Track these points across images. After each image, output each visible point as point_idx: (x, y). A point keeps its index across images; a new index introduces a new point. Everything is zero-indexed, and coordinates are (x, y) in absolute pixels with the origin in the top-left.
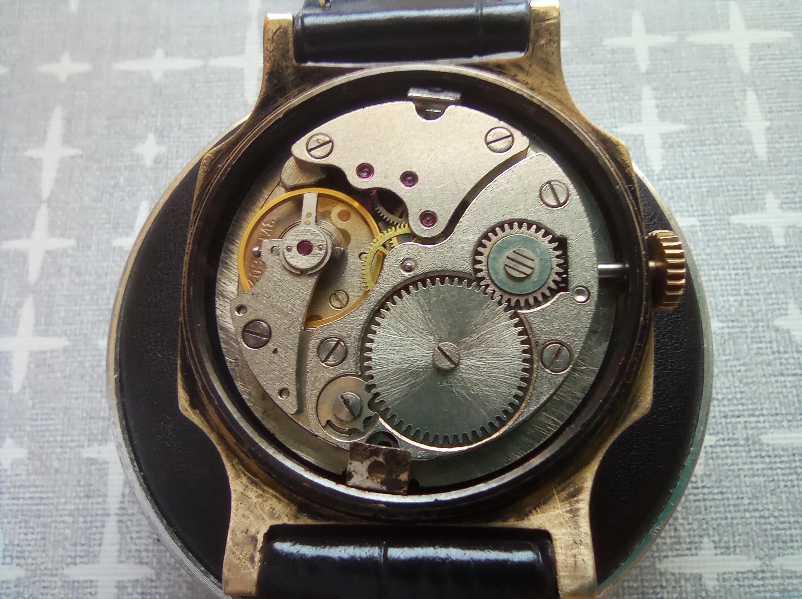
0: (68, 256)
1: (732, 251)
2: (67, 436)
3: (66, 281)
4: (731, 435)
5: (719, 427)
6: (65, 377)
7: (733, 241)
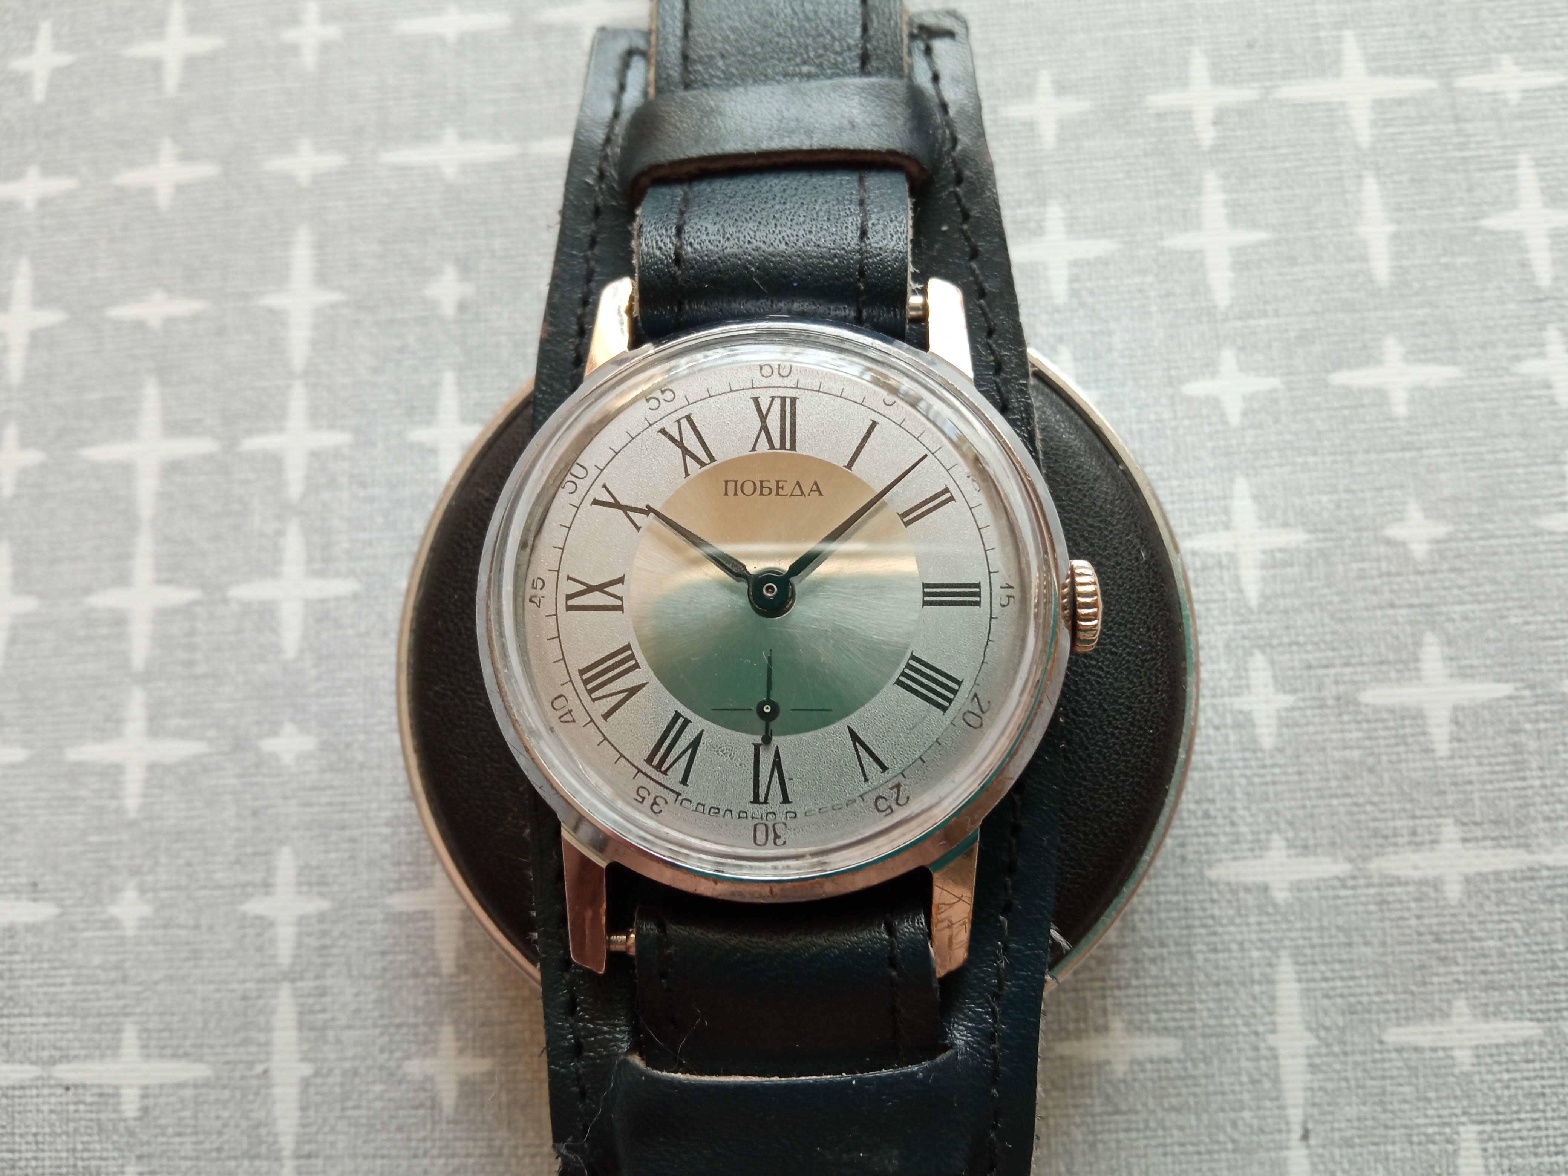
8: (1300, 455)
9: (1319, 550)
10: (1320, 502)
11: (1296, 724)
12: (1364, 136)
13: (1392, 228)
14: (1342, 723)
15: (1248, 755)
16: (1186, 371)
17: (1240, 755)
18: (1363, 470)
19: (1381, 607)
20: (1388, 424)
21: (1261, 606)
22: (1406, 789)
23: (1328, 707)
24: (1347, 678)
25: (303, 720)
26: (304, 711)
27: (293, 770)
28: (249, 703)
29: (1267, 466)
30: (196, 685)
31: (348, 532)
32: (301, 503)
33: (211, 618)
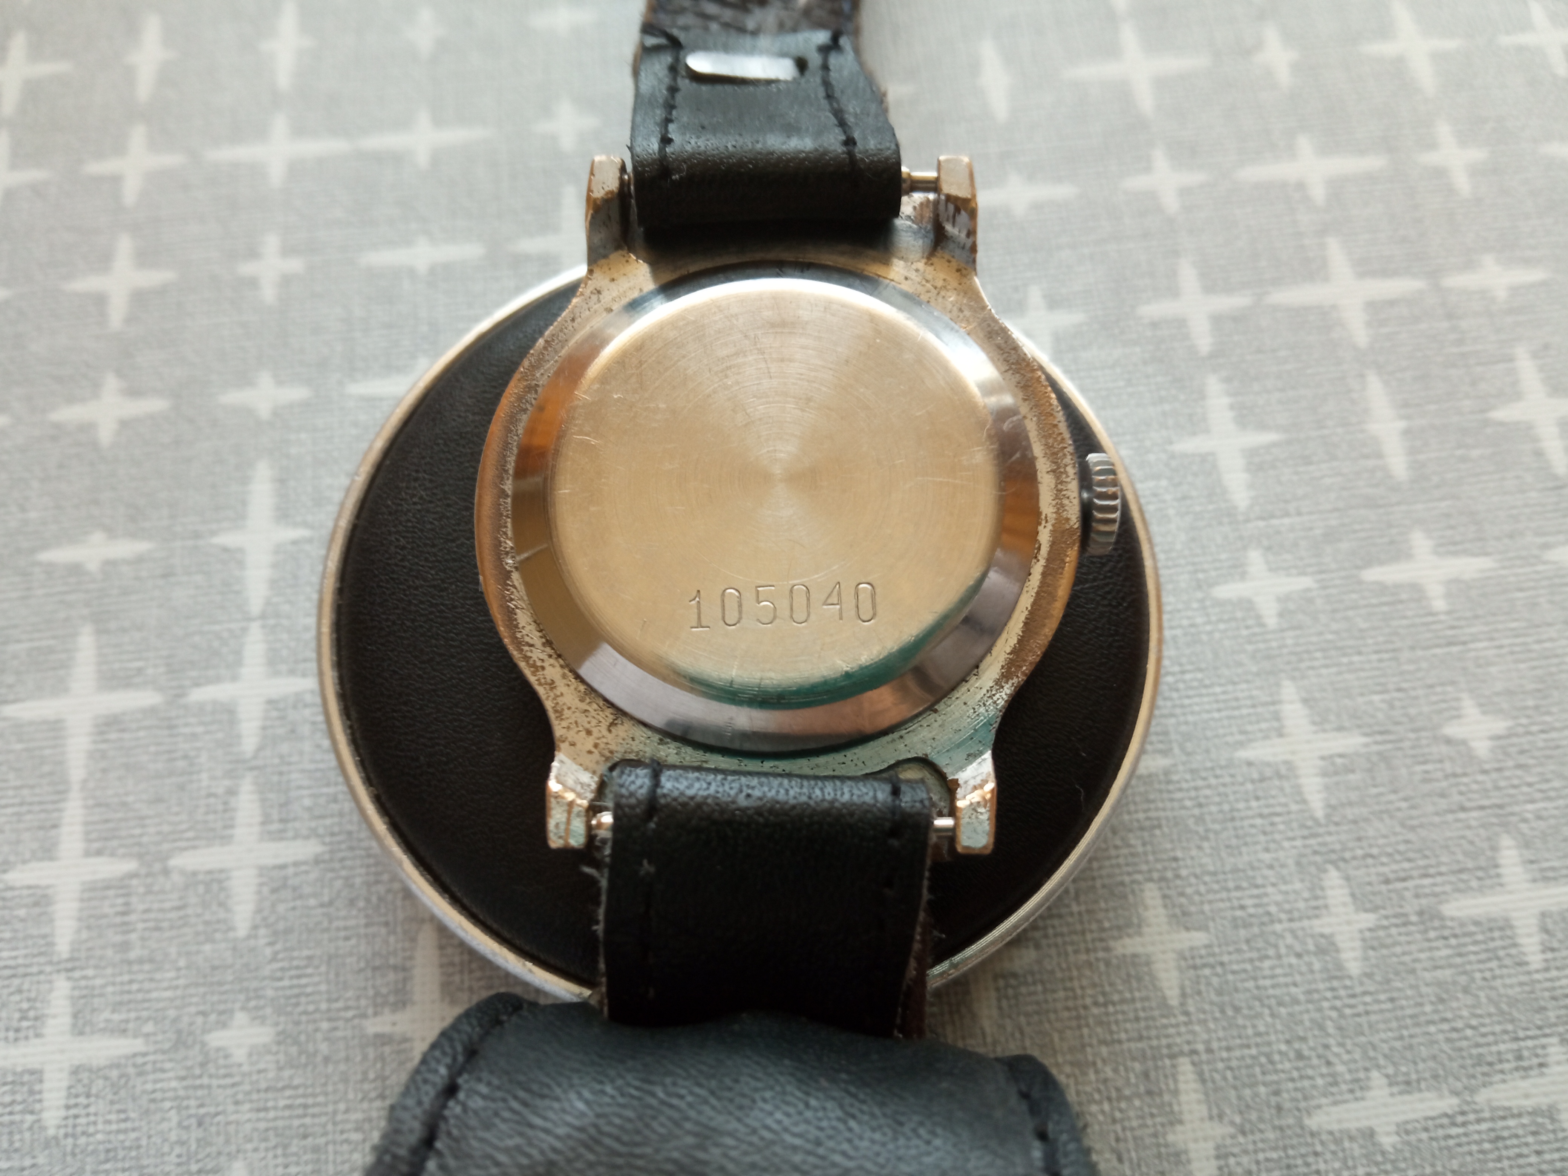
8: (1345, 655)
9: (1379, 753)
10: (1372, 702)
11: (1382, 945)
12: (1361, 336)
13: (1402, 424)
14: (1428, 940)
15: (1335, 984)
16: (1213, 573)
17: (1328, 985)
18: (1411, 667)
19: (1452, 811)
20: (1430, 619)
21: (1328, 816)
22: (1505, 1008)
23: (1412, 924)
24: (1427, 891)
25: (257, 1008)
26: (258, 997)
27: (246, 1068)
28: (192, 991)
29: (1312, 668)
30: (130, 972)
31: (309, 788)
32: (255, 757)
33: (149, 892)
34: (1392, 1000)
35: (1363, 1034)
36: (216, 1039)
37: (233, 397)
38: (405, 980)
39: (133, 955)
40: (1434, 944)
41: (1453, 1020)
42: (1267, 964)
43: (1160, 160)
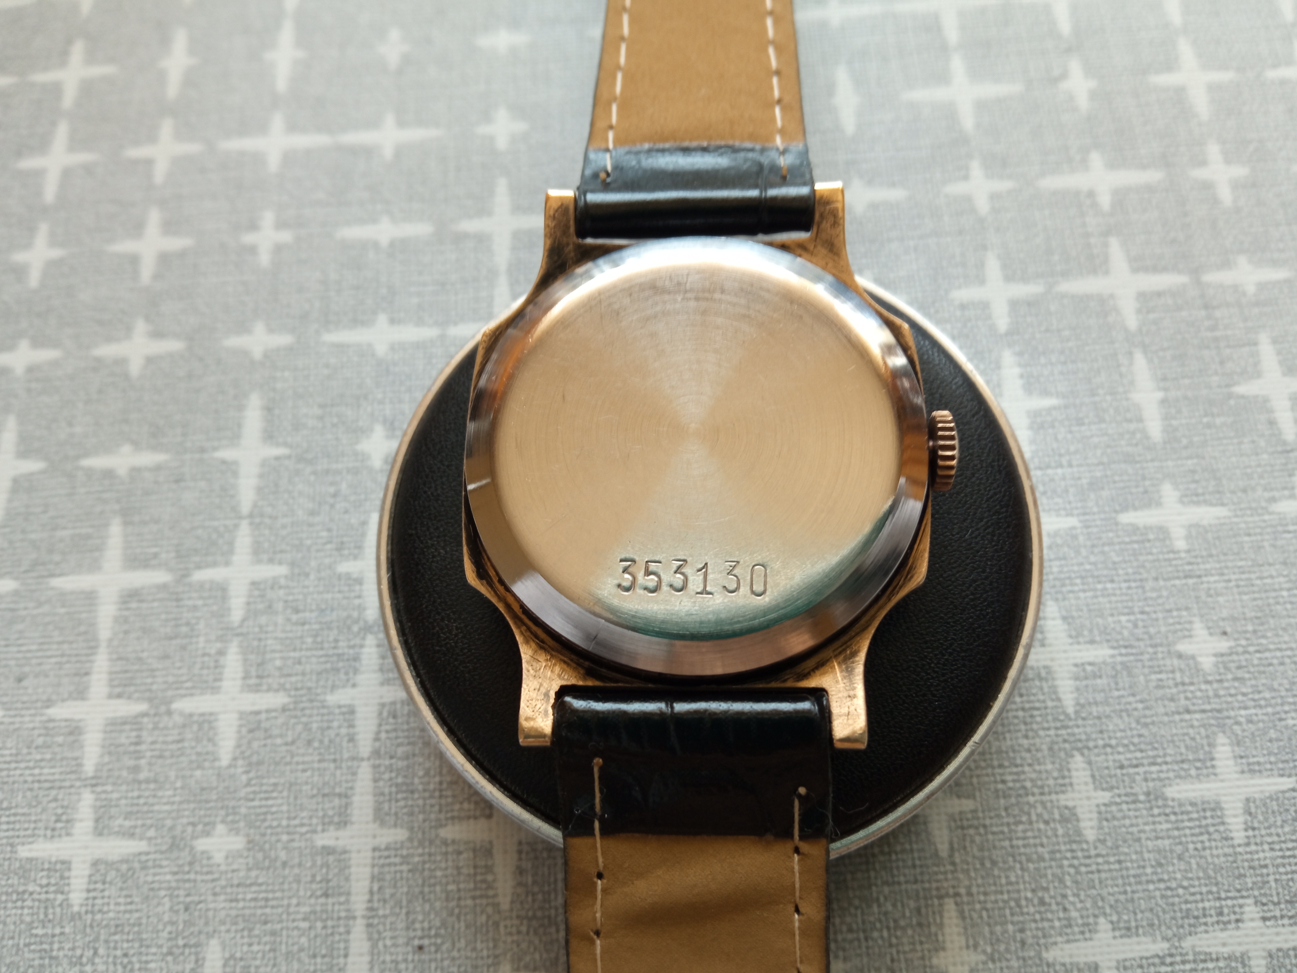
0: (280, 587)
1: (1120, 558)
2: (295, 818)
3: (280, 619)
4: (1129, 790)
5: (1114, 780)
6: (286, 744)
7: (1123, 546)
8: (1099, 582)
9: (1122, 663)
10: (1120, 622)
11: (1114, 818)
12: (1132, 320)
13: (1160, 395)
14: (1153, 816)
15: (1074, 846)
17: (1068, 847)
18: (1154, 595)
19: (1179, 713)
20: (1171, 556)
21: (1076, 712)
22: (1211, 873)
23: (1141, 802)
24: (1154, 776)
25: (233, 822)
26: (235, 814)
27: (223, 868)
28: (185, 806)
29: (1072, 592)
30: (139, 789)
31: (281, 651)
32: (241, 626)
33: (155, 728)
34: (1119, 862)
35: (1094, 887)
36: (202, 844)
37: (234, 341)
38: (347, 805)
39: (142, 776)
40: (1157, 819)
41: (1169, 880)
42: (1021, 827)
43: (976, 169)
